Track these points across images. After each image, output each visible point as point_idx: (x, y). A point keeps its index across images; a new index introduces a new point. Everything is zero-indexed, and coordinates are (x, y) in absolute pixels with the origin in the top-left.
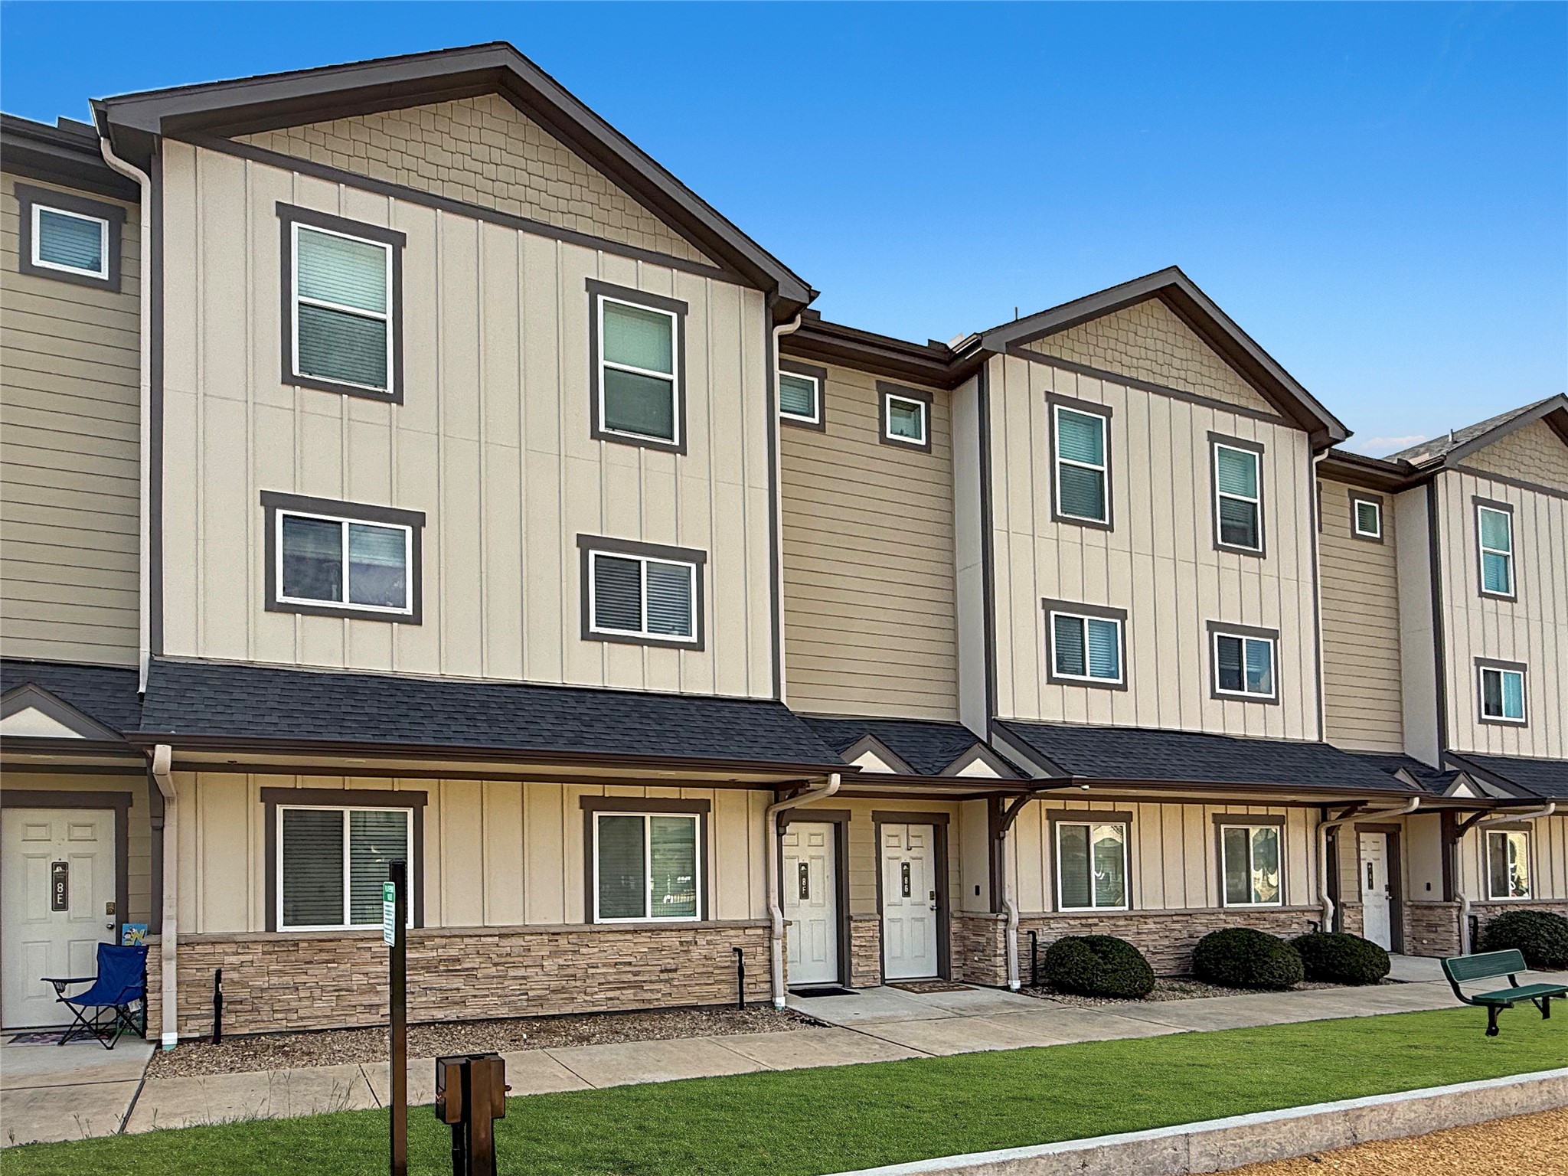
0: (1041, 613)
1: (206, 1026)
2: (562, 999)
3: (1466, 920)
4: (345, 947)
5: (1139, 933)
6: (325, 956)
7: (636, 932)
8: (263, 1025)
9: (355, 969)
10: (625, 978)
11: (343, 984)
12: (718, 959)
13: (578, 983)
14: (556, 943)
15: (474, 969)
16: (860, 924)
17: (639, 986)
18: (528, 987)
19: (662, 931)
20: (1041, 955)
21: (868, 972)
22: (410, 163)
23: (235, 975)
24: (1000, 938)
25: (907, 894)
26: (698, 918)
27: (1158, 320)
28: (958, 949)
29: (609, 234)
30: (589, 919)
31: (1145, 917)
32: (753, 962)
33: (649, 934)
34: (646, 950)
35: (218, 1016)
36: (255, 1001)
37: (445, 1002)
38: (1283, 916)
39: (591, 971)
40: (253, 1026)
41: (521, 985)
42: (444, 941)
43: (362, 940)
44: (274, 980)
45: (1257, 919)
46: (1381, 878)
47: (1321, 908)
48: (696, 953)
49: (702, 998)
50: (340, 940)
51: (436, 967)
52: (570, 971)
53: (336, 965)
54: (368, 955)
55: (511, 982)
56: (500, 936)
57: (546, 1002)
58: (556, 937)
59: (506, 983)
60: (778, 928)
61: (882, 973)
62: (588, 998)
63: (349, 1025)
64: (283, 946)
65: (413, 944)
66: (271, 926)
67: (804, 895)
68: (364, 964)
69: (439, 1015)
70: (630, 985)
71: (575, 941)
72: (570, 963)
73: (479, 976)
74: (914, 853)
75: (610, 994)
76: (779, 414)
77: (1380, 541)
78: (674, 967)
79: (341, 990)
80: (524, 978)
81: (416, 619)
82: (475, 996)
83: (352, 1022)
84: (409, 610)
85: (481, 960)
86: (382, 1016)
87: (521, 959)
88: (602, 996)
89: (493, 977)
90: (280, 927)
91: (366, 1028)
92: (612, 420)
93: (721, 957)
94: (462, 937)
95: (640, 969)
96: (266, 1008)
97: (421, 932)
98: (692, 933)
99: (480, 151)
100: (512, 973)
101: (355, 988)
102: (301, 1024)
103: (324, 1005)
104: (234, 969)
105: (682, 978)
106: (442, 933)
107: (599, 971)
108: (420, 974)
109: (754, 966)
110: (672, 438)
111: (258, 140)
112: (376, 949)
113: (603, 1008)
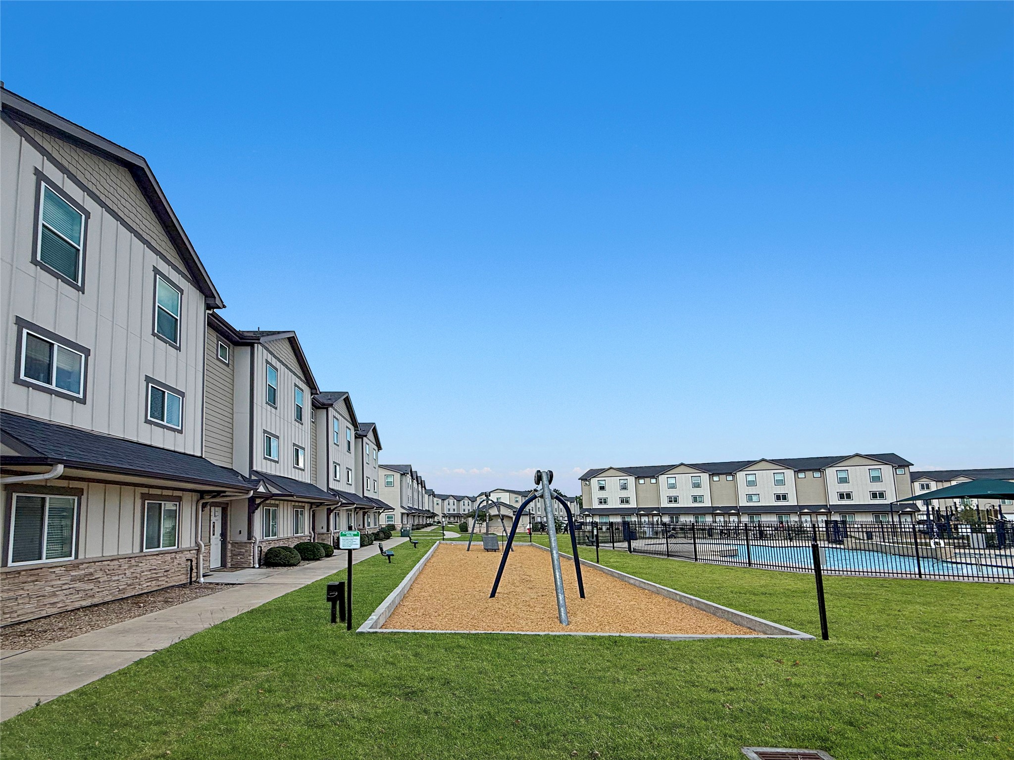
2: (131, 589)
6: (33, 578)
9: (48, 584)
10: (153, 576)
11: (41, 594)
12: (182, 565)
14: (130, 562)
15: (99, 578)
17: (157, 579)
18: (119, 584)
20: (263, 554)
27: (287, 346)
39: (143, 574)
41: (117, 584)
42: (87, 565)
43: (51, 568)
49: (177, 582)
50: (41, 569)
52: (135, 575)
54: (54, 575)
55: (113, 583)
57: (125, 591)
58: (130, 559)
62: (140, 587)
63: (42, 616)
68: (52, 580)
69: (84, 603)
70: (154, 579)
72: (135, 571)
73: (101, 581)
75: (148, 584)
79: (40, 596)
80: (118, 580)
82: (98, 592)
86: (58, 608)
88: (145, 585)
91: (50, 616)
94: (95, 562)
98: (174, 554)
101: (47, 594)
102: (19, 619)
103: (30, 606)
106: (86, 561)
107: (145, 574)
111: (29, 130)
112: (58, 572)
113: (146, 591)
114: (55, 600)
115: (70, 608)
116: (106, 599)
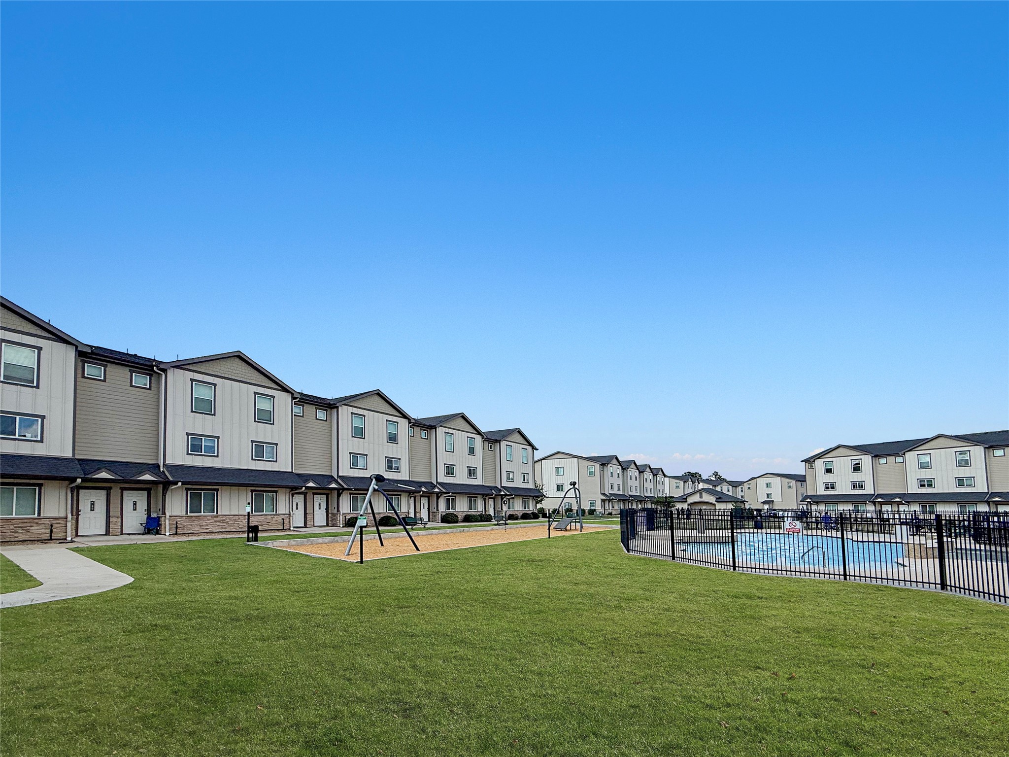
0: (349, 455)
1: (174, 532)
3: (440, 515)
8: (185, 532)
16: (309, 515)
21: (311, 524)
22: (218, 370)
23: (180, 523)
24: (339, 517)
25: (320, 509)
28: (330, 519)
29: (260, 383)
35: (176, 530)
36: (183, 527)
37: (222, 528)
40: (183, 532)
44: (187, 523)
46: (426, 506)
48: (274, 519)
60: (291, 515)
61: (314, 524)
66: (187, 513)
67: (297, 509)
74: (322, 500)
76: (294, 414)
77: (427, 439)
81: (217, 456)
83: (203, 531)
84: (216, 455)
90: (189, 514)
92: (259, 418)
93: (279, 520)
96: (186, 529)
99: (232, 368)
104: (180, 521)
109: (286, 522)
110: (271, 421)
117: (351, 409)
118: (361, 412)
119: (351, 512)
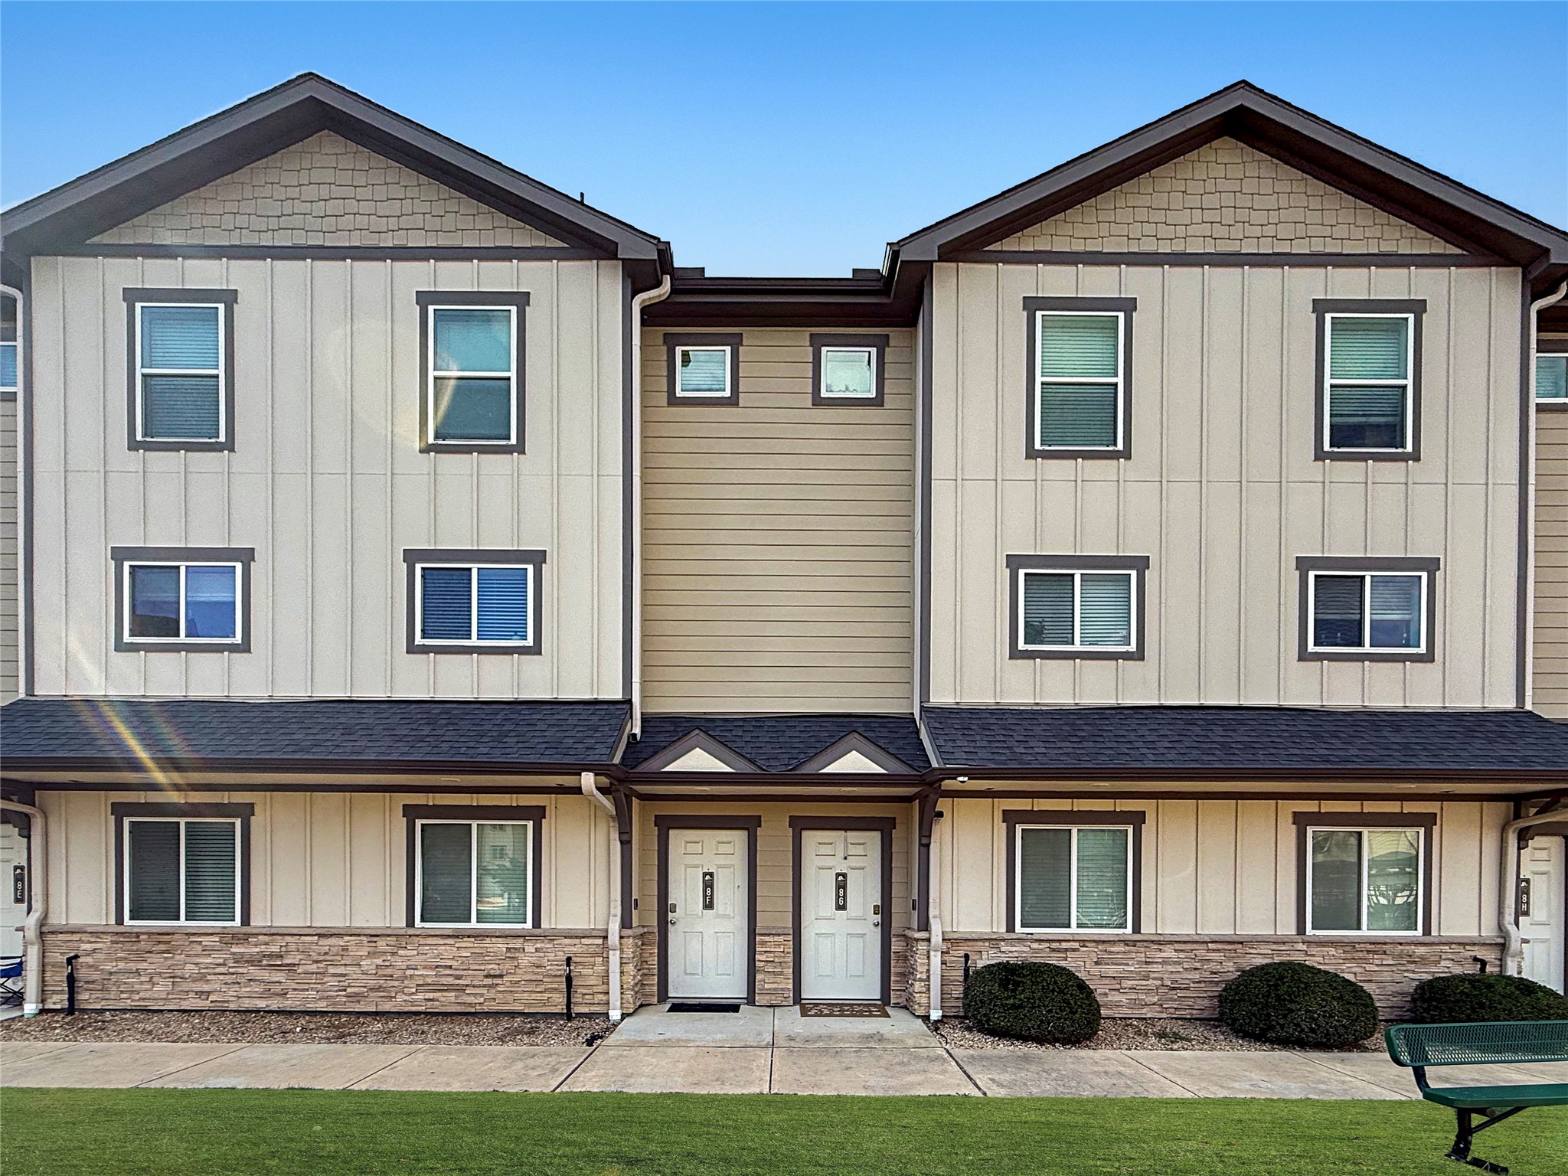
0: (1007, 572)
1: (63, 1000)
2: (382, 997)
4: (177, 940)
5: (1147, 963)
6: (163, 947)
7: (457, 937)
8: (112, 1002)
9: (188, 959)
10: (444, 980)
11: (179, 973)
12: (548, 968)
13: (396, 983)
14: (374, 945)
15: (294, 965)
16: (767, 939)
17: (460, 990)
18: (346, 984)
19: (487, 936)
21: (775, 989)
23: (89, 960)
25: (841, 907)
26: (529, 924)
27: (1228, 165)
28: (900, 970)
29: (444, 241)
30: (410, 923)
31: (1159, 942)
32: (590, 972)
33: (473, 939)
34: (469, 955)
35: (72, 993)
36: (105, 982)
37: (268, 994)
38: (1421, 950)
39: (409, 972)
40: (103, 1003)
41: (340, 981)
42: (267, 939)
43: (196, 935)
44: (121, 965)
45: (1368, 952)
47: (1501, 941)
48: (524, 960)
49: (530, 1005)
50: (174, 934)
51: (260, 962)
52: (389, 971)
53: (170, 955)
54: (199, 948)
55: (331, 978)
56: (319, 935)
57: (363, 999)
58: (375, 939)
59: (325, 979)
60: (613, 939)
61: (797, 992)
62: (406, 998)
63: (182, 1008)
64: (128, 937)
65: (239, 939)
66: (120, 920)
67: (708, 906)
68: (197, 955)
69: (261, 1004)
70: (449, 988)
71: (392, 943)
72: (388, 964)
73: (299, 971)
74: (852, 862)
75: (430, 996)
78: (498, 973)
79: (176, 977)
80: (342, 975)
81: (244, 647)
82: (295, 990)
85: (301, 957)
86: (212, 1002)
87: (339, 958)
88: (420, 996)
89: (313, 973)
90: (126, 921)
91: (196, 1011)
92: (445, 428)
93: (551, 965)
94: (285, 935)
95: (462, 973)
96: (114, 988)
97: (245, 929)
98: (521, 940)
100: (331, 970)
101: (188, 975)
102: (142, 1004)
103: (161, 988)
104: (88, 955)
105: (508, 984)
106: (266, 931)
107: (417, 972)
108: (245, 967)
109: (586, 976)
110: (508, 438)
112: (207, 943)
113: (423, 1009)
114: (206, 988)
115: (232, 1006)
116: (311, 1006)
117: (1023, 280)
118: (1099, 282)
119: (1011, 928)
